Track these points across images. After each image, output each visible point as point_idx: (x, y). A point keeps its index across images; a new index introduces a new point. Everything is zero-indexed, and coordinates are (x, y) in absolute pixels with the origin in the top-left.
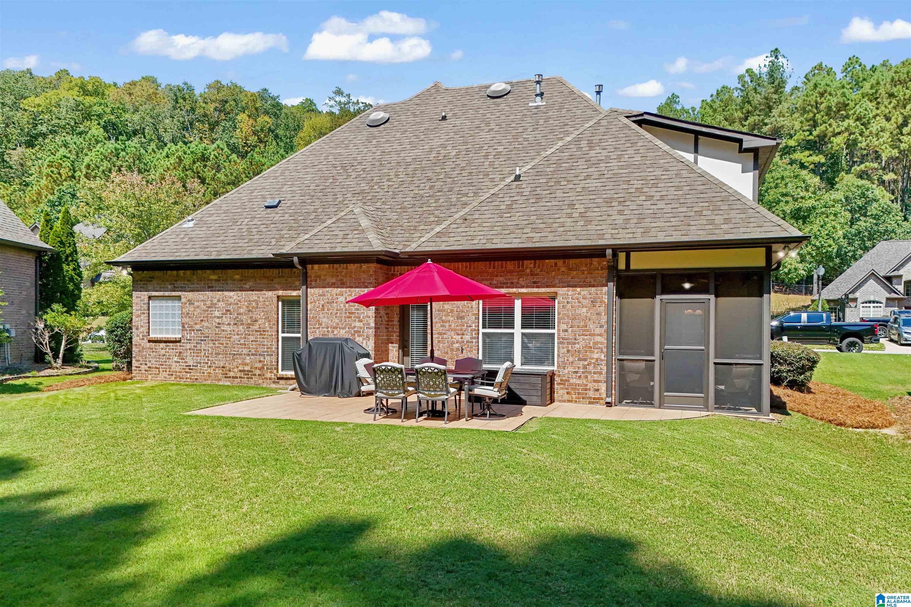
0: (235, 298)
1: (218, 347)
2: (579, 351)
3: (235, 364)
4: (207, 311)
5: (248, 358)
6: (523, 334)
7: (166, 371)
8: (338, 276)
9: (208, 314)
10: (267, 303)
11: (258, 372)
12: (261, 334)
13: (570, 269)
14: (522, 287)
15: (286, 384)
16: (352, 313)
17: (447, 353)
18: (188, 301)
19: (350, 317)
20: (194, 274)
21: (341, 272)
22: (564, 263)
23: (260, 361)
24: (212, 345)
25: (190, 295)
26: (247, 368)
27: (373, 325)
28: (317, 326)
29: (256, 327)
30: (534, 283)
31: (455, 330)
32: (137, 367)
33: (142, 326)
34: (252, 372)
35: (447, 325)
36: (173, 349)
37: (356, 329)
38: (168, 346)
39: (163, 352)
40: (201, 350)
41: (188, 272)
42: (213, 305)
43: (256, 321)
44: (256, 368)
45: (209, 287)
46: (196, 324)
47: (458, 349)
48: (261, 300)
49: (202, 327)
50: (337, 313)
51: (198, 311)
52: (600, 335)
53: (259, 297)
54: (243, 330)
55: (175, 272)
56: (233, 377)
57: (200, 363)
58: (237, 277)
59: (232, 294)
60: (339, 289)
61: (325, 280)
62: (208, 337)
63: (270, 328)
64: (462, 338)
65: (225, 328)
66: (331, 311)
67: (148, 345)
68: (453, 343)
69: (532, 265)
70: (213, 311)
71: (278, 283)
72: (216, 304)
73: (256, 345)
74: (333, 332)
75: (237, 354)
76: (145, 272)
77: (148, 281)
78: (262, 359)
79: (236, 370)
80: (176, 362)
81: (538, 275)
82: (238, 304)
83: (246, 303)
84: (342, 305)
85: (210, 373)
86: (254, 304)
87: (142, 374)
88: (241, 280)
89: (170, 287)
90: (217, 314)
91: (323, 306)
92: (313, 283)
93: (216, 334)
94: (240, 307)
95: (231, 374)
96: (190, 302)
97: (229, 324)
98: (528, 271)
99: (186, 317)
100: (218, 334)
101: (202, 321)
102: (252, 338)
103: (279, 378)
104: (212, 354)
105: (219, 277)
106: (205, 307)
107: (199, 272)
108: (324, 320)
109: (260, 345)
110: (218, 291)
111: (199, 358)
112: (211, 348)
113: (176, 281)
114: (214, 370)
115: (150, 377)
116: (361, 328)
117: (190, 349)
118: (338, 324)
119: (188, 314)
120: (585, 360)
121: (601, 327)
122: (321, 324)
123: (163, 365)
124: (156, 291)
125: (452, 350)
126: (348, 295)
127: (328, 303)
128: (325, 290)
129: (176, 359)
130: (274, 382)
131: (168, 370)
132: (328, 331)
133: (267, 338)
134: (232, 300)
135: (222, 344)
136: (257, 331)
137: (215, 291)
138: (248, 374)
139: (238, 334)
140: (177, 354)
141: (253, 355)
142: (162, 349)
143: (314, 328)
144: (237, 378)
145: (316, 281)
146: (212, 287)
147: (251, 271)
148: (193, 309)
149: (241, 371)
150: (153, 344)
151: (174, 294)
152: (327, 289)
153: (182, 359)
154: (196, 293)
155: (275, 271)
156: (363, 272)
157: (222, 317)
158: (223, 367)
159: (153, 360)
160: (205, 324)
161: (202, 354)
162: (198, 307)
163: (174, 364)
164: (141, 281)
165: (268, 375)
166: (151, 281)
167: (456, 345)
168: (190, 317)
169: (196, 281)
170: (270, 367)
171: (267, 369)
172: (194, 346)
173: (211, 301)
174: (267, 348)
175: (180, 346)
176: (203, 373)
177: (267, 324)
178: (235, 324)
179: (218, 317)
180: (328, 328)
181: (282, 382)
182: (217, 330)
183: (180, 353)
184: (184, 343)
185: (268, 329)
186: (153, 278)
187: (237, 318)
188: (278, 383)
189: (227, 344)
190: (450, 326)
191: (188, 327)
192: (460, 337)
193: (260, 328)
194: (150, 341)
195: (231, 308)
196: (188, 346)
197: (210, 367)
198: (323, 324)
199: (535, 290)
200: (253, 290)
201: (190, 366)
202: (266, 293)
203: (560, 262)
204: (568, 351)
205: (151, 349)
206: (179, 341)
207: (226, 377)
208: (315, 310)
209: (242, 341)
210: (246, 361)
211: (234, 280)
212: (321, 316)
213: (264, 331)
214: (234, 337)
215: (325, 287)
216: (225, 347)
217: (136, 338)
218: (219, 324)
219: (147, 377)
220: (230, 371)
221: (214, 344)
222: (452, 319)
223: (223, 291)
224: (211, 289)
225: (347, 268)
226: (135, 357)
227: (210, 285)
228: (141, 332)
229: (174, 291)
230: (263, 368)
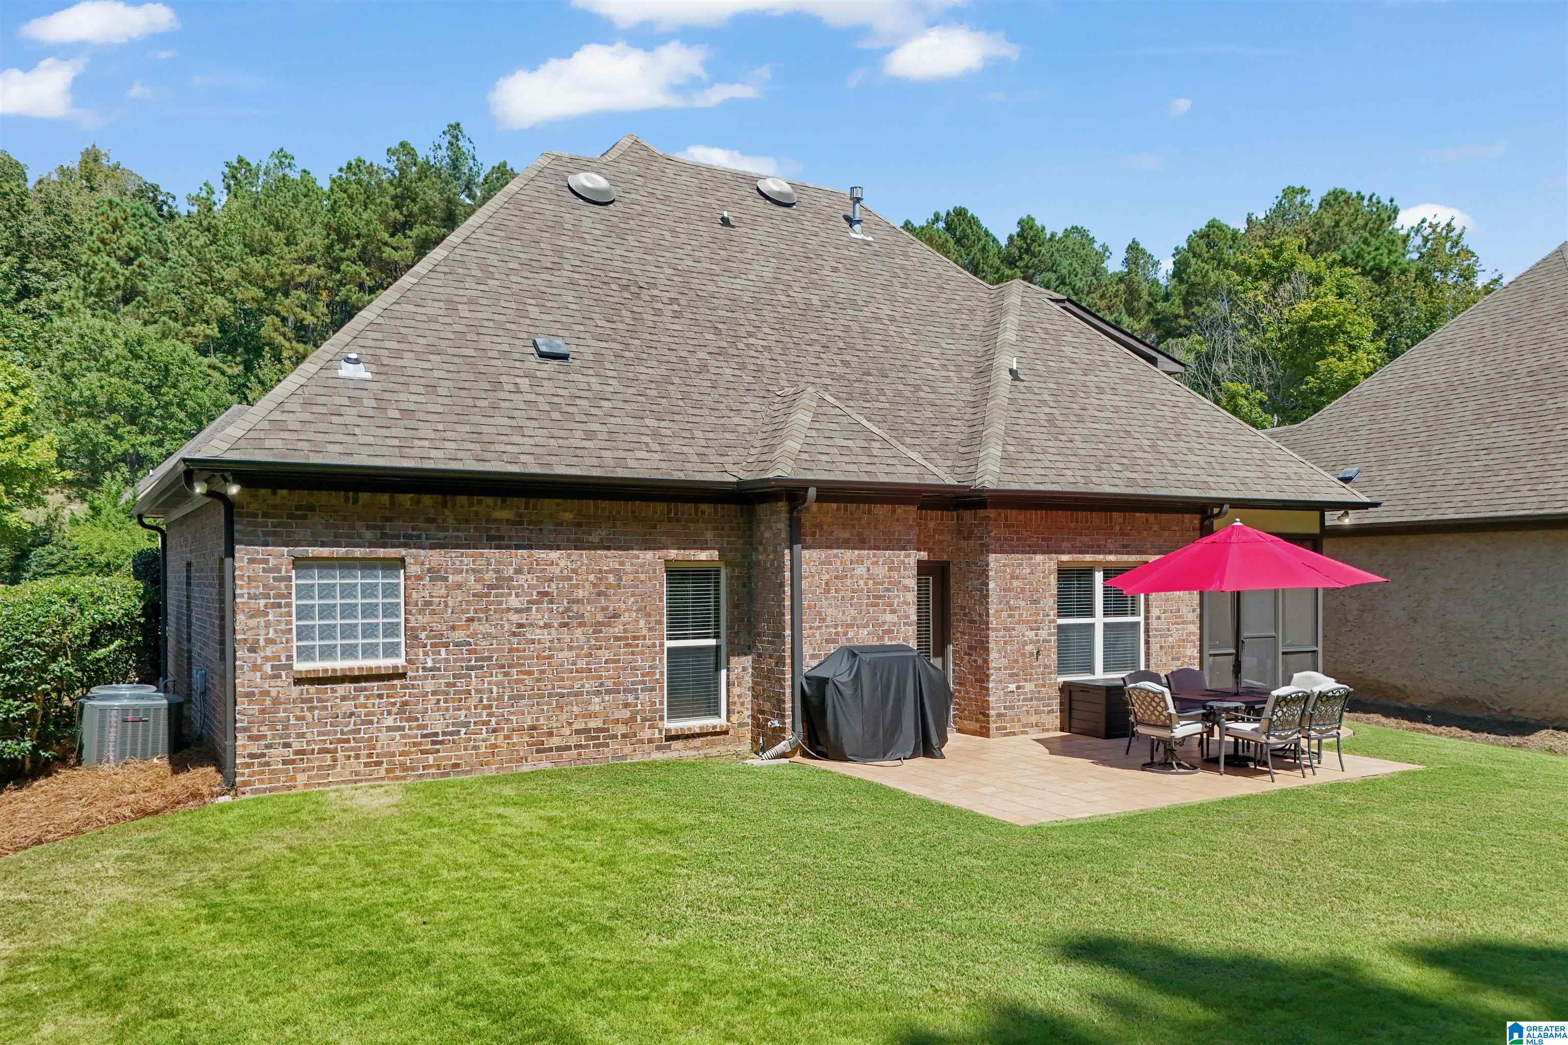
0: (562, 563)
1: (517, 682)
2: (1173, 647)
3: (564, 717)
4: (487, 595)
5: (597, 700)
6: (1105, 625)
7: (357, 757)
8: (854, 526)
9: (489, 603)
10: (642, 577)
11: (621, 729)
12: (627, 645)
13: (1163, 529)
14: (1110, 553)
15: (686, 748)
16: (879, 597)
17: (1017, 661)
18: (429, 571)
19: (877, 605)
20: (444, 505)
21: (859, 520)
22: (1156, 518)
23: (626, 705)
24: (500, 677)
25: (434, 557)
26: (593, 724)
27: (914, 618)
28: (817, 624)
29: (618, 630)
30: (1124, 546)
31: (1028, 622)
32: (252, 756)
33: (270, 641)
34: (607, 730)
35: (1016, 613)
36: (380, 696)
37: (886, 627)
38: (365, 689)
39: (348, 706)
40: (468, 692)
41: (428, 500)
42: (502, 582)
43: (616, 616)
44: (617, 721)
45: (490, 538)
46: (453, 628)
47: (1031, 654)
48: (628, 568)
49: (474, 635)
50: (852, 598)
51: (459, 595)
52: (1193, 622)
53: (622, 564)
54: (582, 638)
55: (385, 498)
56: (559, 749)
57: (466, 725)
58: (568, 516)
59: (554, 555)
60: (857, 552)
61: (831, 533)
62: (490, 658)
63: (650, 629)
64: (1036, 635)
65: (537, 634)
66: (842, 593)
67: (295, 691)
68: (1025, 644)
69: (1121, 520)
70: (502, 595)
71: (666, 533)
72: (511, 579)
73: (614, 669)
74: (846, 634)
75: (569, 694)
76: (284, 492)
77: (290, 516)
78: (631, 699)
79: (567, 731)
80: (389, 729)
81: (1128, 535)
82: (571, 579)
83: (592, 577)
84: (861, 582)
85: (495, 746)
86: (611, 579)
87: (272, 772)
88: (579, 525)
89: (368, 535)
90: (514, 602)
91: (827, 584)
92: (809, 539)
93: (511, 650)
94: (577, 586)
95: (555, 741)
96: (436, 575)
97: (547, 626)
98: (1117, 528)
99: (420, 612)
100: (518, 650)
101: (471, 620)
102: (605, 655)
103: (670, 738)
104: (500, 698)
105: (520, 515)
106: (479, 586)
107: (463, 500)
108: (830, 611)
109: (625, 669)
110: (518, 547)
111: (463, 712)
112: (498, 684)
113: (389, 519)
114: (507, 737)
115: (301, 778)
116: (895, 624)
117: (434, 693)
118: (854, 618)
119: (428, 604)
120: (1178, 659)
121: (1194, 611)
122: (824, 620)
123: (348, 741)
124: (323, 545)
125: (1023, 655)
126: (873, 563)
127: (836, 577)
128: (830, 552)
129: (389, 721)
130: (659, 748)
131: (364, 752)
132: (837, 634)
133: (642, 653)
134: (556, 570)
135: (530, 673)
136: (617, 639)
137: (508, 547)
138: (598, 738)
139: (570, 648)
140: (395, 710)
141: (608, 692)
142: (343, 699)
143: (811, 628)
144: (568, 748)
145: (814, 534)
146: (501, 538)
147: (603, 504)
148: (443, 592)
149: (578, 732)
150: (312, 689)
151: (381, 552)
152: (835, 551)
153: (408, 720)
154: (453, 553)
155: (661, 507)
156: (898, 520)
157: (528, 610)
158: (533, 728)
159: (312, 734)
160: (484, 628)
161: (473, 701)
162: (459, 586)
163: (383, 735)
164: (265, 515)
165: (646, 734)
166: (304, 517)
167: (1029, 648)
168: (433, 613)
169: (450, 521)
170: (648, 715)
171: (644, 720)
172: (448, 685)
173: (497, 571)
174: (643, 675)
175: (404, 687)
176: (475, 748)
177: (642, 623)
178: (565, 625)
179: (518, 611)
180: (836, 626)
181: (676, 745)
182: (515, 640)
183: (405, 704)
184: (415, 678)
185: (644, 632)
186: (311, 508)
187: (568, 610)
188: (669, 747)
189: (543, 672)
190: (1021, 615)
191: (427, 637)
192: (1034, 633)
193: (625, 631)
194: (298, 681)
195: (553, 588)
196: (430, 685)
197: (494, 731)
198: (829, 619)
199: (1125, 558)
200: (608, 548)
201: (436, 734)
202: (641, 554)
203: (1151, 517)
204: (1161, 647)
205: (303, 701)
206: (403, 676)
207: (538, 751)
208: (814, 593)
209: (582, 664)
210: (592, 708)
211: (560, 524)
212: (825, 603)
213: (635, 638)
214: (561, 655)
215: (831, 548)
216: (538, 680)
217: (249, 675)
218: (520, 626)
219: (294, 779)
220: (551, 734)
221: (506, 674)
222: (1023, 603)
223: (530, 547)
224: (498, 541)
225: (870, 512)
226: (245, 730)
227: (493, 533)
228: (266, 659)
229: (384, 546)
230: (633, 719)
